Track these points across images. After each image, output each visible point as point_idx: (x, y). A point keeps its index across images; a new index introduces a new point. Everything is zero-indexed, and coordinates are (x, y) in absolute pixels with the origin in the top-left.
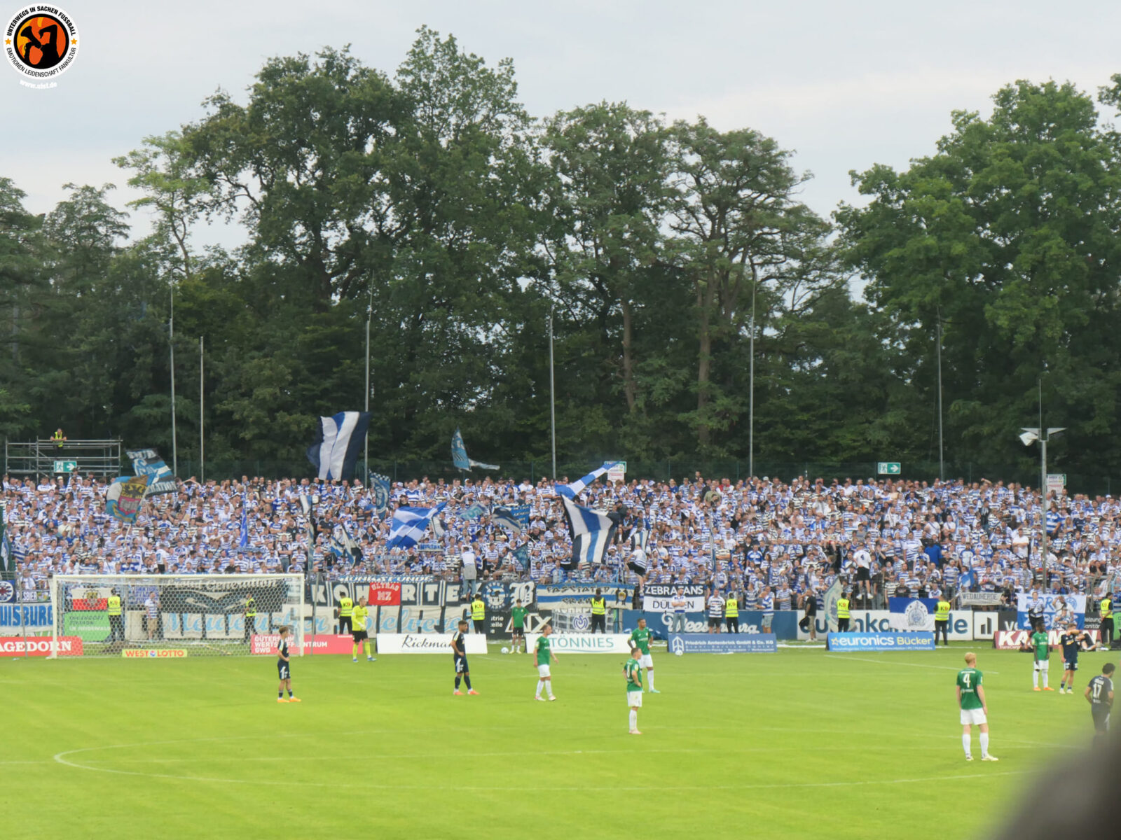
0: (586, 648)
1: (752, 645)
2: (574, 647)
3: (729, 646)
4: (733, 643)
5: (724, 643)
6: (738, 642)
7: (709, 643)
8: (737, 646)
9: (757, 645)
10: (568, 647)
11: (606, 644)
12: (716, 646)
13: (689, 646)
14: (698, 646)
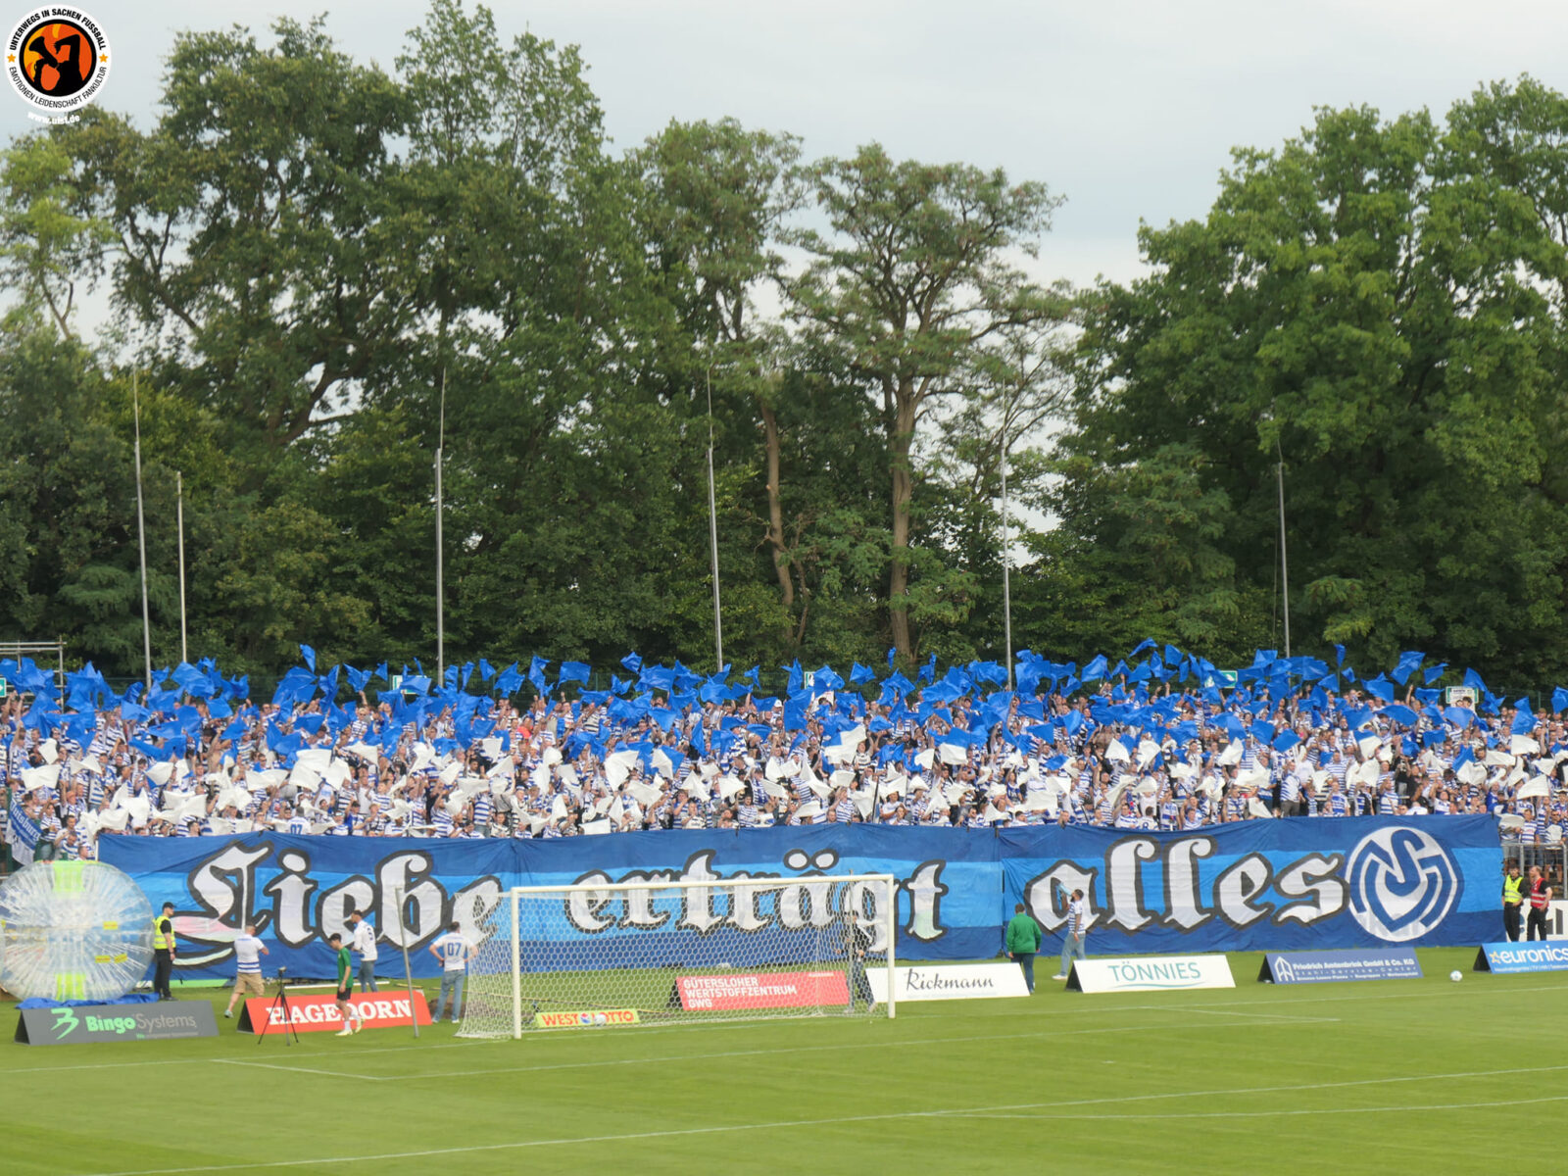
0: (1163, 980)
1: (1386, 967)
2: (1147, 980)
3: (1355, 969)
4: (1359, 964)
5: (1346, 965)
6: (1367, 964)
7: (1326, 966)
8: (1367, 968)
9: (1392, 966)
10: (1138, 980)
11: (1189, 973)
12: (1337, 970)
13: (1300, 971)
14: (1312, 970)
